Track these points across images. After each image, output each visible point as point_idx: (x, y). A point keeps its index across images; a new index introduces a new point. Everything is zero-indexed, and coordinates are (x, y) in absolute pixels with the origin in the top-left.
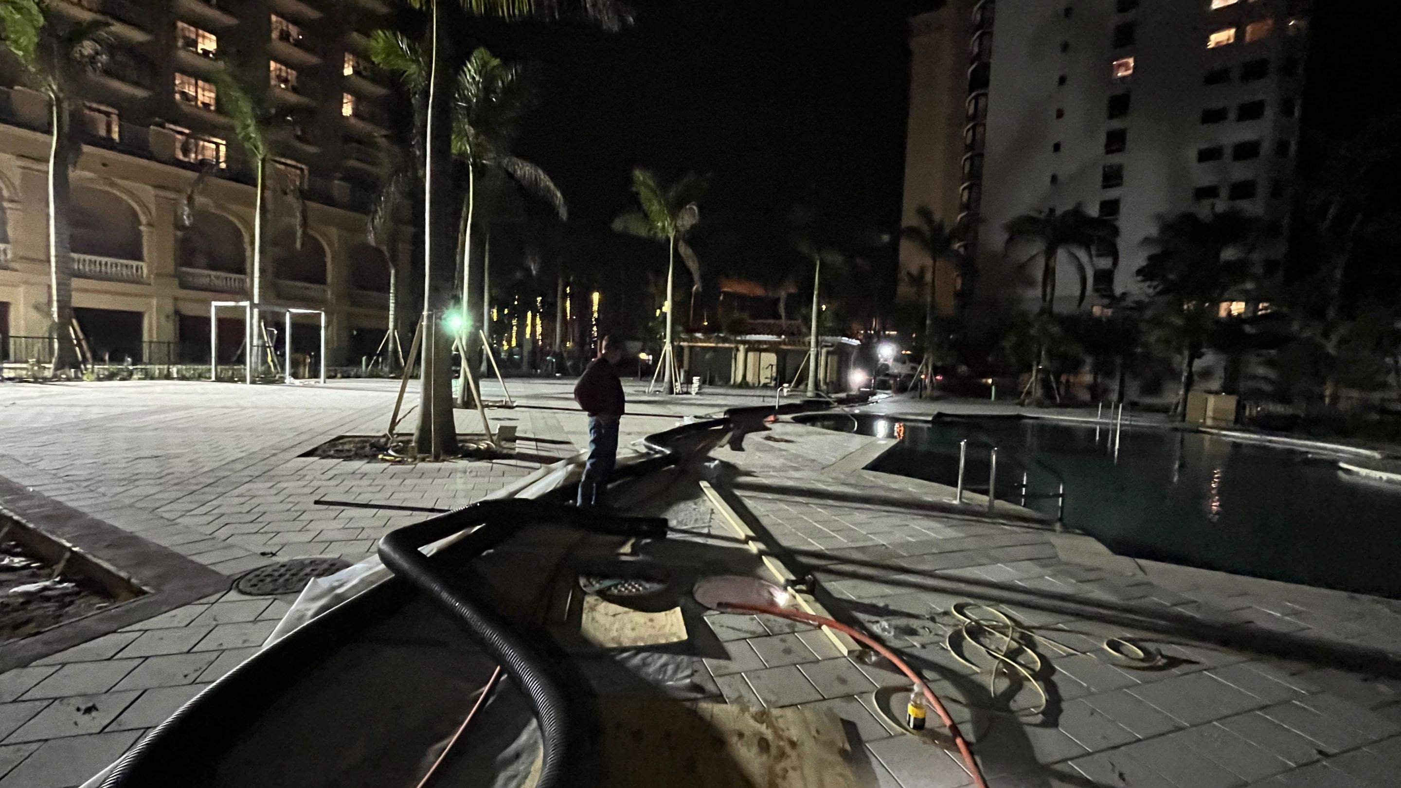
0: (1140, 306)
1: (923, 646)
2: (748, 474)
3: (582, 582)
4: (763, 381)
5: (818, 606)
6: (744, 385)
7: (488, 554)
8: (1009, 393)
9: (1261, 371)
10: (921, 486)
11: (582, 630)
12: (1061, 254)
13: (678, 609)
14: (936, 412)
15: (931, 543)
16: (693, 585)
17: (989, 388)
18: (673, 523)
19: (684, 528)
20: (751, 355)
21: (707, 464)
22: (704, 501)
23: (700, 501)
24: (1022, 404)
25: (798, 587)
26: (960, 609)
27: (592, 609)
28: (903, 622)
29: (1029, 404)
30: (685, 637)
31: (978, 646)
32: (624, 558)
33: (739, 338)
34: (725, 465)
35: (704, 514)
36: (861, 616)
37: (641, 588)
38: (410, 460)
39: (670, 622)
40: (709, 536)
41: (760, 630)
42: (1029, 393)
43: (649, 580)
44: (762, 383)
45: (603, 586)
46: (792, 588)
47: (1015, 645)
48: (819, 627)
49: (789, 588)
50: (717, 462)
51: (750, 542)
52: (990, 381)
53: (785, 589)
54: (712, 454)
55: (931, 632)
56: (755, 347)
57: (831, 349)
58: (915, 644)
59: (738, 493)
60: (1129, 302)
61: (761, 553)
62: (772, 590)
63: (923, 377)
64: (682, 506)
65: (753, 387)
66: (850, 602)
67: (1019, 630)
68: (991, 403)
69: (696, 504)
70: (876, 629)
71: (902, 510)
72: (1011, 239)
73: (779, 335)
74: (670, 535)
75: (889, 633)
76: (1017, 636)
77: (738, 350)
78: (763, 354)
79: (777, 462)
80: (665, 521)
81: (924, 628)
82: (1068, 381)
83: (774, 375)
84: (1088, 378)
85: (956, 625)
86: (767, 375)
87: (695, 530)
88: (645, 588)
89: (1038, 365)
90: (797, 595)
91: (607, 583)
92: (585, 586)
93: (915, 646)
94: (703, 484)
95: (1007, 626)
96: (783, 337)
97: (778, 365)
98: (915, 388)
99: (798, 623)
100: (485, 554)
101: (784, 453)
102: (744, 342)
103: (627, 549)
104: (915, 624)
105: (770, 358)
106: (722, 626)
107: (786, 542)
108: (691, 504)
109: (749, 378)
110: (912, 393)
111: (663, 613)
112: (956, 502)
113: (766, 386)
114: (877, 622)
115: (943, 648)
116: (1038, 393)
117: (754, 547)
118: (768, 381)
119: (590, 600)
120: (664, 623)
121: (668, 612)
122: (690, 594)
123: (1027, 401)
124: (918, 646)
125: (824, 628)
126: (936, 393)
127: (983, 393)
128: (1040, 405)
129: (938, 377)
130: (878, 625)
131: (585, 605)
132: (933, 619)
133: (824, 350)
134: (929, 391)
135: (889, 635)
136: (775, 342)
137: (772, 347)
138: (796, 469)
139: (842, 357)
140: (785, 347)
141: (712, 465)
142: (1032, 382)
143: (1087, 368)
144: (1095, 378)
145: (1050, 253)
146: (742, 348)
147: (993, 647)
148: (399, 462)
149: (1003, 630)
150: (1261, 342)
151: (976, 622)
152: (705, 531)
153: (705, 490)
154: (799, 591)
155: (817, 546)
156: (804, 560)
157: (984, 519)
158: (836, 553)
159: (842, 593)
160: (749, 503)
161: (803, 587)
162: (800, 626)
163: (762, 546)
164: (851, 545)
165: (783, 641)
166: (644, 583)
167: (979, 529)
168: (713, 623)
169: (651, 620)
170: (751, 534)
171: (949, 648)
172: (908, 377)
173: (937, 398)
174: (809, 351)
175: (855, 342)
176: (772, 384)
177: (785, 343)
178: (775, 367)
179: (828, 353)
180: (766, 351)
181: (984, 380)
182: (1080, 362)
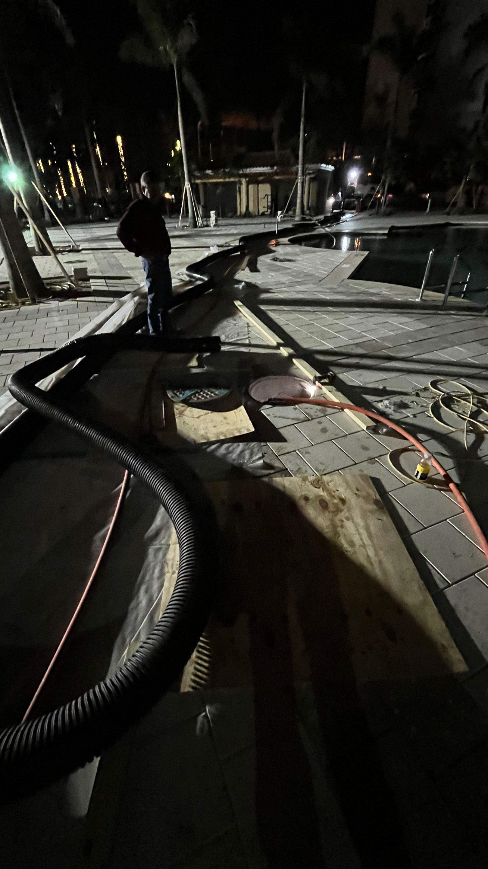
1: (415, 416)
2: (267, 291)
3: (170, 394)
4: (262, 210)
5: (339, 394)
6: (248, 215)
7: (95, 377)
8: (440, 205)
10: (391, 289)
11: (178, 431)
13: (242, 407)
14: (390, 226)
15: (408, 334)
16: (248, 386)
17: (426, 201)
18: (223, 338)
19: (230, 341)
20: (251, 187)
21: (236, 286)
22: (240, 317)
23: (236, 317)
24: (448, 214)
25: (322, 381)
26: (434, 384)
27: (181, 413)
28: (397, 399)
29: (454, 213)
30: (253, 429)
31: (451, 412)
32: (194, 371)
33: (241, 172)
34: (249, 285)
35: (243, 327)
36: (369, 398)
37: (212, 394)
38: (14, 305)
39: (239, 420)
40: (250, 345)
41: (302, 417)
42: (455, 204)
43: (217, 387)
44: (260, 213)
45: (185, 396)
46: (319, 382)
47: (475, 408)
48: (342, 409)
49: (317, 382)
50: (243, 284)
51: (281, 348)
52: (428, 195)
53: (314, 383)
54: (238, 276)
55: (418, 404)
56: (254, 180)
57: (313, 176)
58: (409, 415)
59: (263, 307)
61: (291, 356)
62: (303, 384)
63: (379, 196)
64: (225, 323)
66: (360, 387)
67: (476, 396)
68: (426, 215)
69: (235, 320)
70: (380, 406)
71: (382, 310)
73: (272, 166)
74: (223, 348)
75: (390, 408)
76: (476, 400)
77: (241, 183)
78: (260, 185)
79: (285, 279)
80: (218, 338)
81: (413, 402)
82: (483, 191)
83: (269, 204)
85: (434, 398)
86: (264, 205)
87: (239, 342)
88: (215, 394)
89: (467, 177)
90: (323, 387)
91: (188, 393)
92: (172, 397)
93: (408, 416)
94: (238, 303)
95: (468, 395)
96: (275, 168)
97: (272, 195)
98: (372, 206)
99: (327, 409)
100: (92, 378)
101: (289, 271)
102: (245, 176)
103: (194, 363)
104: (407, 399)
105: (265, 189)
106: (275, 417)
107: (305, 345)
108: (231, 320)
109: (251, 209)
110: (370, 212)
111: (232, 412)
112: (418, 300)
113: (263, 214)
114: (381, 401)
115: (428, 416)
116: (463, 203)
117: (284, 352)
118: (266, 209)
119: (178, 407)
120: (236, 419)
121: (235, 410)
122: (247, 394)
123: (452, 211)
124: (411, 416)
125: (346, 410)
126: (389, 210)
127: (420, 207)
128: (461, 213)
129: (390, 196)
130: (382, 403)
131: (176, 412)
132: (417, 395)
133: (308, 178)
134: (383, 208)
135: (390, 411)
136: (269, 173)
137: (267, 179)
138: (299, 283)
139: (321, 183)
140: (277, 177)
141: (241, 287)
142: (459, 193)
146: (244, 181)
147: (460, 412)
148: (6, 307)
149: (464, 397)
151: (448, 394)
152: (247, 342)
153: (239, 307)
154: (323, 384)
155: (329, 346)
156: (321, 357)
157: (439, 312)
158: (343, 350)
159: (353, 381)
160: (272, 315)
161: (326, 381)
162: (329, 410)
163: (291, 351)
164: (352, 342)
165: (320, 423)
166: (213, 390)
167: (437, 320)
168: (268, 415)
169: (225, 418)
170: (281, 341)
171: (432, 416)
172: (369, 196)
173: (388, 215)
174: (297, 178)
175: (331, 168)
176: (269, 212)
177: (276, 173)
178: (270, 197)
179: (311, 180)
180: (263, 182)
181: (423, 196)
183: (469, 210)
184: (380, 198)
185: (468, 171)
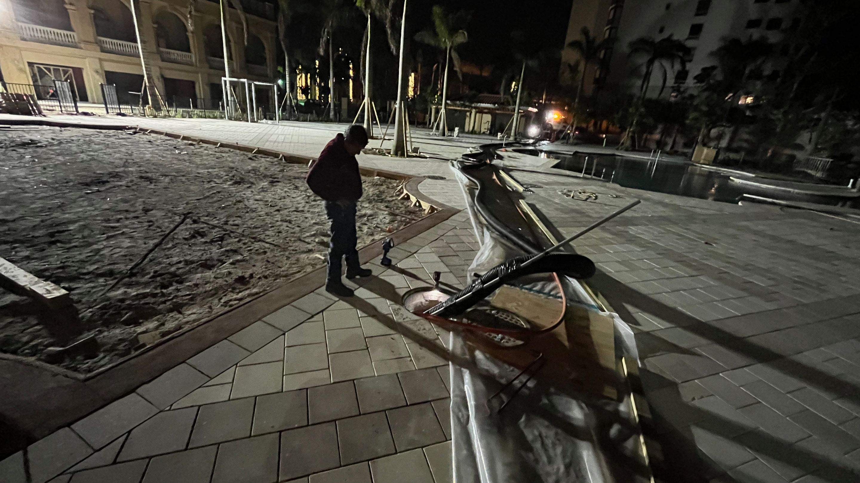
0: (692, 97)
4: (483, 130)
6: (473, 132)
8: (613, 143)
9: (746, 137)
12: (656, 64)
14: (575, 151)
17: (603, 139)
20: (478, 115)
24: (617, 149)
33: (473, 105)
44: (482, 132)
52: (604, 136)
56: (481, 111)
57: (523, 114)
60: (686, 95)
63: (569, 132)
65: (479, 133)
68: (603, 148)
72: (632, 52)
73: (494, 104)
77: (471, 112)
78: (484, 115)
82: (646, 137)
83: (489, 127)
84: (657, 136)
86: (485, 127)
89: (630, 128)
96: (496, 105)
97: (492, 122)
98: (564, 138)
102: (475, 108)
105: (488, 118)
109: (476, 128)
110: (564, 141)
113: (484, 133)
116: (628, 143)
118: (486, 130)
123: (620, 148)
126: (575, 141)
127: (598, 142)
128: (627, 150)
129: (577, 133)
133: (519, 115)
134: (571, 140)
136: (493, 109)
137: (490, 111)
139: (527, 118)
140: (497, 112)
142: (625, 138)
143: (658, 130)
144: (662, 137)
145: (651, 62)
146: (474, 111)
150: (752, 120)
172: (561, 132)
173: (576, 144)
174: (514, 115)
175: (535, 110)
176: (488, 132)
177: (498, 110)
178: (490, 123)
179: (522, 116)
180: (486, 113)
181: (601, 135)
182: (655, 128)
183: (633, 149)
184: (569, 134)
185: (631, 124)
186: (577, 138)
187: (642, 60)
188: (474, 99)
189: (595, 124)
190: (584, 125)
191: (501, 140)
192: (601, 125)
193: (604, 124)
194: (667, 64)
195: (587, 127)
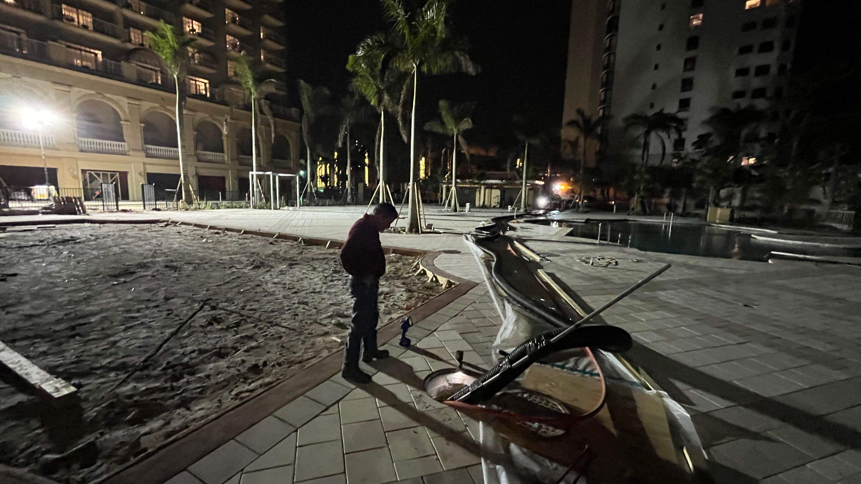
0: (694, 161)
4: (493, 204)
6: (484, 207)
8: (623, 208)
9: (757, 195)
12: (653, 135)
14: (586, 218)
17: (612, 206)
20: (487, 190)
24: (629, 215)
29: (632, 215)
33: (482, 182)
42: (633, 209)
44: (492, 206)
52: (613, 203)
56: (490, 187)
57: (531, 187)
60: (688, 160)
63: (577, 201)
65: (490, 207)
68: (614, 214)
72: (627, 125)
73: (502, 180)
77: (481, 188)
78: (493, 191)
82: (656, 201)
83: (499, 201)
84: (666, 200)
86: (495, 202)
89: (638, 194)
96: (504, 181)
97: (501, 196)
98: (574, 207)
102: (484, 184)
105: (496, 193)
109: (486, 203)
110: (574, 210)
113: (494, 207)
116: (639, 209)
118: (496, 204)
123: (631, 213)
126: (586, 209)
127: (609, 209)
128: (638, 214)
129: (585, 201)
133: (527, 188)
134: (581, 209)
136: (501, 184)
137: (498, 187)
139: (535, 191)
140: (505, 187)
142: (635, 204)
143: (667, 194)
144: (671, 201)
145: (647, 133)
146: (483, 187)
150: (760, 180)
172: (569, 201)
173: (586, 212)
174: (521, 188)
175: (542, 183)
176: (498, 206)
177: (506, 184)
178: (499, 197)
179: (530, 189)
180: (495, 188)
181: (610, 202)
182: (663, 192)
183: (644, 213)
184: (578, 202)
185: (638, 191)
186: (587, 206)
187: (639, 132)
188: (483, 177)
189: (602, 193)
190: (591, 194)
191: (510, 212)
192: (608, 193)
193: (612, 191)
194: (664, 135)
195: (595, 195)
